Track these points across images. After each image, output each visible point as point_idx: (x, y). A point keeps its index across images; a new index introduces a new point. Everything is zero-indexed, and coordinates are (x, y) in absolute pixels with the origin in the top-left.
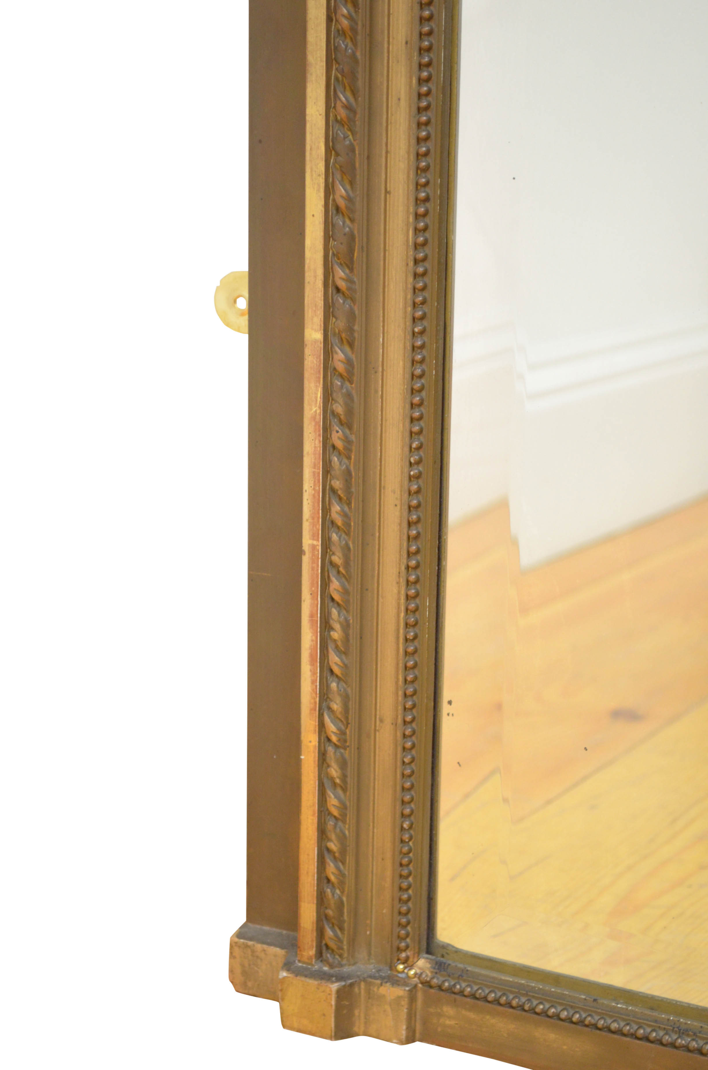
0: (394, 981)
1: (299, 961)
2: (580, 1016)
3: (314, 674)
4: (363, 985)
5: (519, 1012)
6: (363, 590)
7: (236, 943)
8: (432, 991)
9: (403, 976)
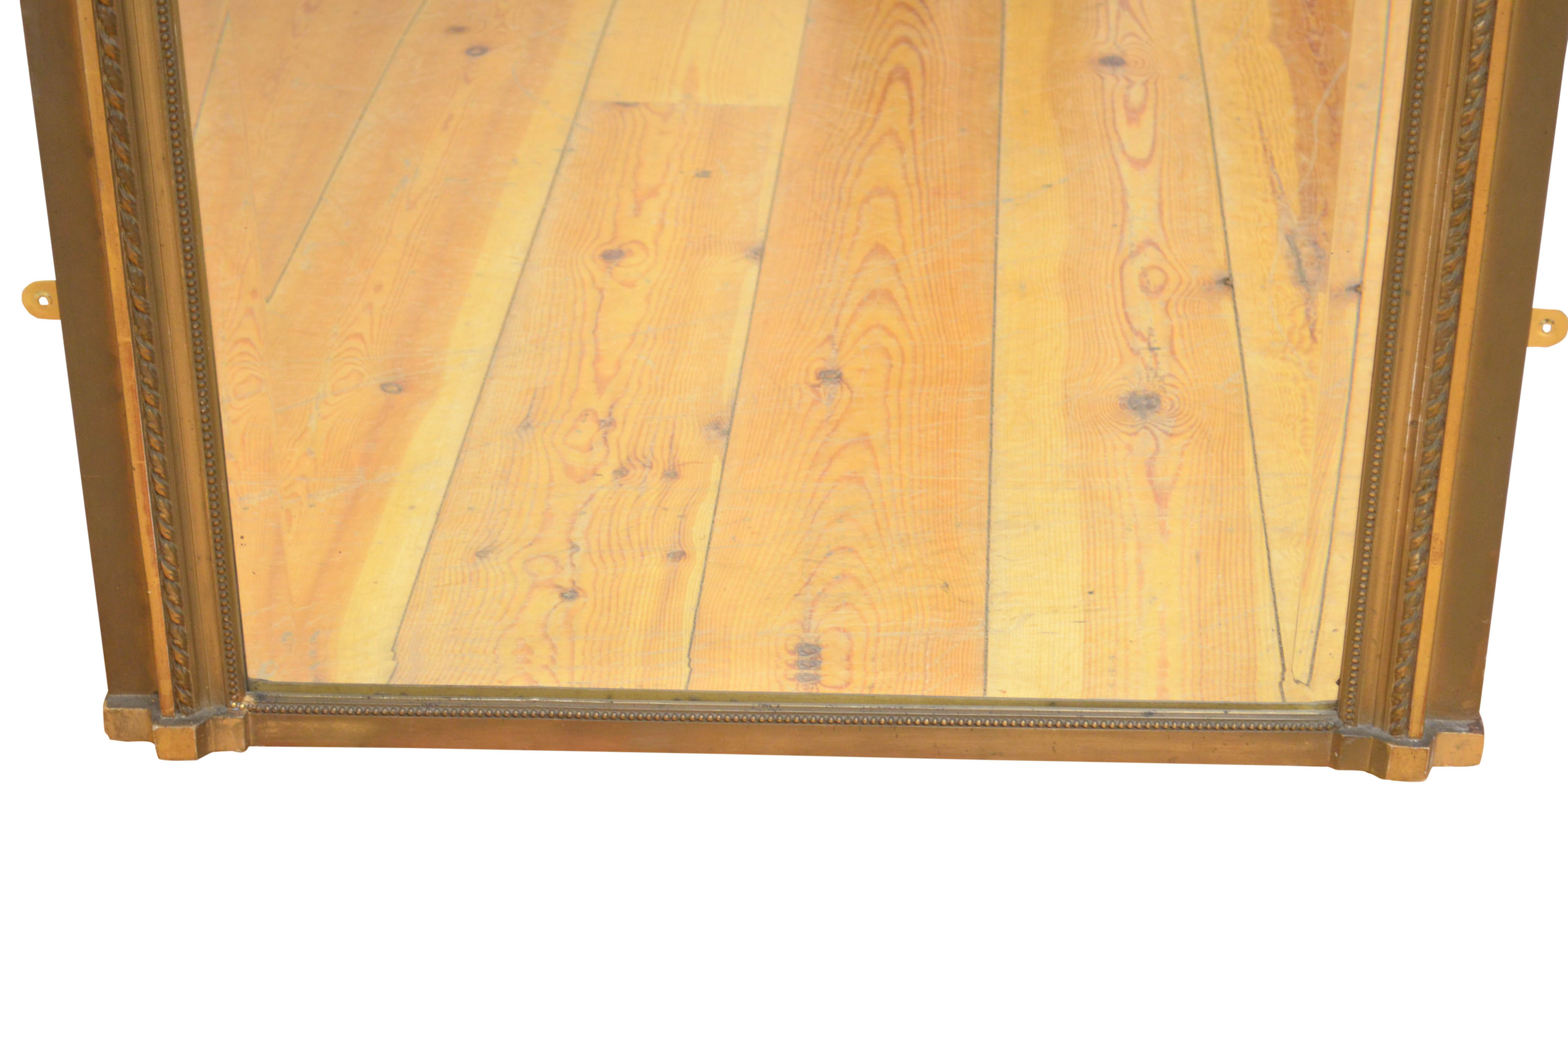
0: (232, 714)
1: (163, 716)
2: (362, 710)
3: (151, 540)
4: (211, 722)
5: (320, 715)
6: (177, 484)
7: (108, 711)
8: (258, 714)
9: (236, 709)
